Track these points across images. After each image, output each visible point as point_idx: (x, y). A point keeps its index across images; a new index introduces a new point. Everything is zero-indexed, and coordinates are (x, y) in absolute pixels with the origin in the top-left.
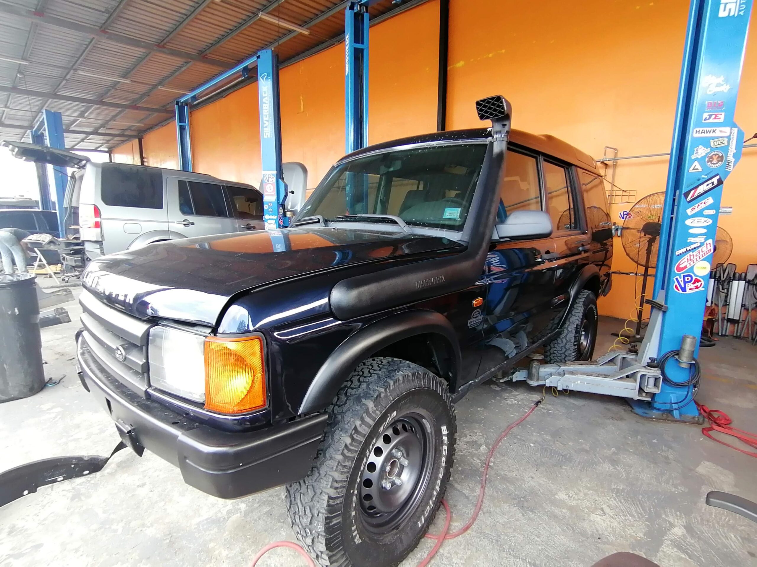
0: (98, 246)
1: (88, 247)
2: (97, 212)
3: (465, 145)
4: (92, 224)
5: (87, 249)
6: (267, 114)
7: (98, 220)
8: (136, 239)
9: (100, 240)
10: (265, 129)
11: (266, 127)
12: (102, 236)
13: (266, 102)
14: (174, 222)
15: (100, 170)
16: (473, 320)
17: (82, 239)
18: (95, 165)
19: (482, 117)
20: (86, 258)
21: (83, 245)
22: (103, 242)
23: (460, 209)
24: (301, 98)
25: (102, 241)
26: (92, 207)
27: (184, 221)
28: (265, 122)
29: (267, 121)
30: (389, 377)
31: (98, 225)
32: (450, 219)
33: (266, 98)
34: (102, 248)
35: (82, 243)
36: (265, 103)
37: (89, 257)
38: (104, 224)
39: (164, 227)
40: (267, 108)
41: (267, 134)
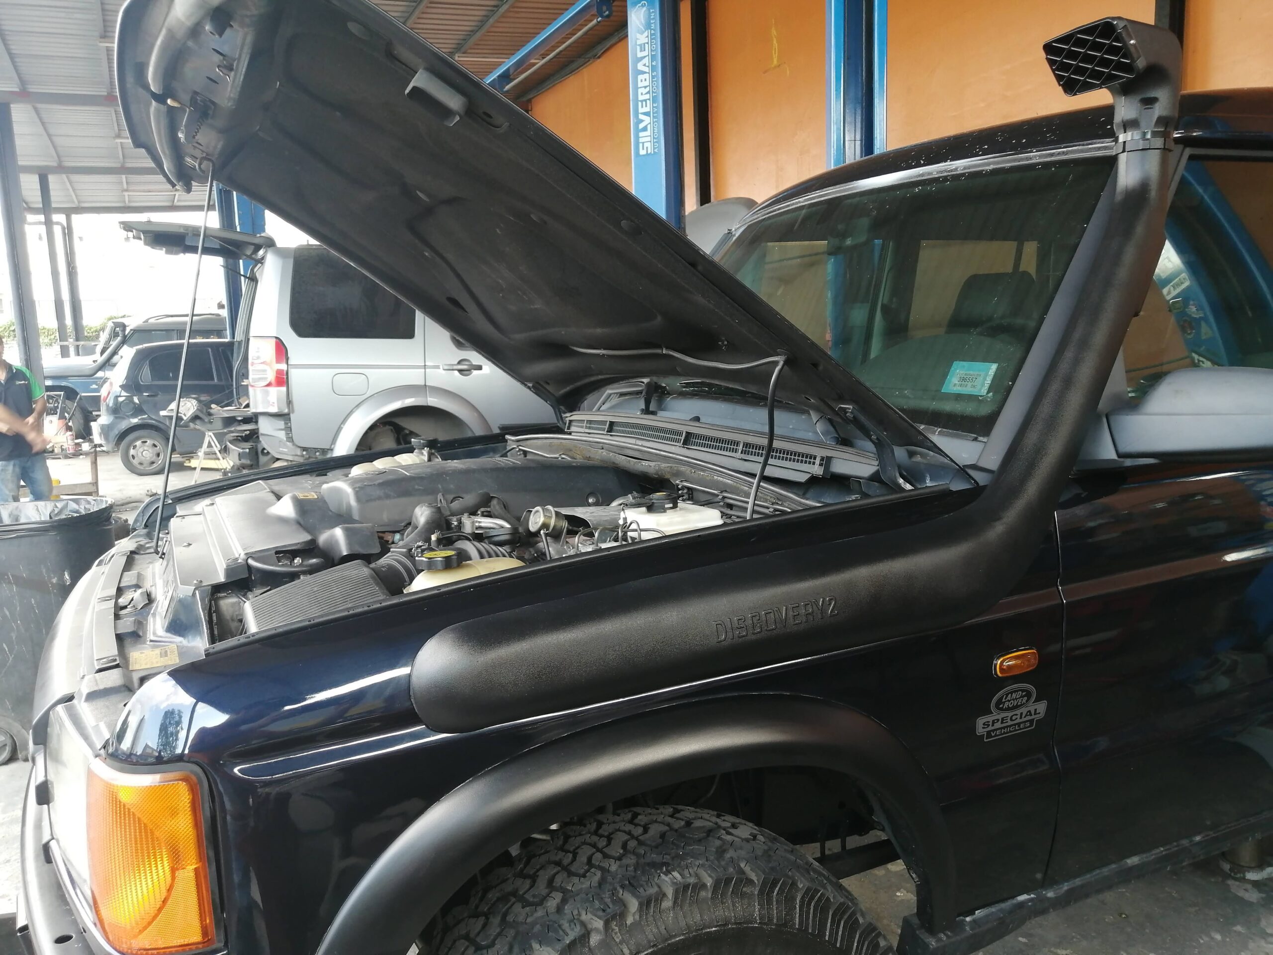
0: (281, 424)
1: (265, 426)
2: (281, 350)
3: (1046, 165)
4: (271, 376)
5: (261, 431)
6: (647, 96)
7: (283, 367)
8: (358, 406)
9: (286, 411)
10: (641, 134)
11: (645, 129)
12: (289, 402)
13: (646, 69)
14: (438, 367)
15: (290, 263)
16: (996, 715)
17: (252, 410)
18: (282, 253)
19: (1070, 87)
20: (260, 450)
21: (257, 422)
22: (292, 416)
23: (994, 367)
24: (774, 32)
25: (288, 414)
26: (273, 342)
27: (459, 363)
28: (641, 117)
29: (647, 114)
30: (632, 885)
31: (282, 380)
32: (958, 397)
33: (646, 61)
34: (288, 429)
35: (252, 419)
36: (644, 73)
37: (266, 447)
38: (294, 374)
39: (414, 377)
40: (647, 83)
41: (647, 145)
